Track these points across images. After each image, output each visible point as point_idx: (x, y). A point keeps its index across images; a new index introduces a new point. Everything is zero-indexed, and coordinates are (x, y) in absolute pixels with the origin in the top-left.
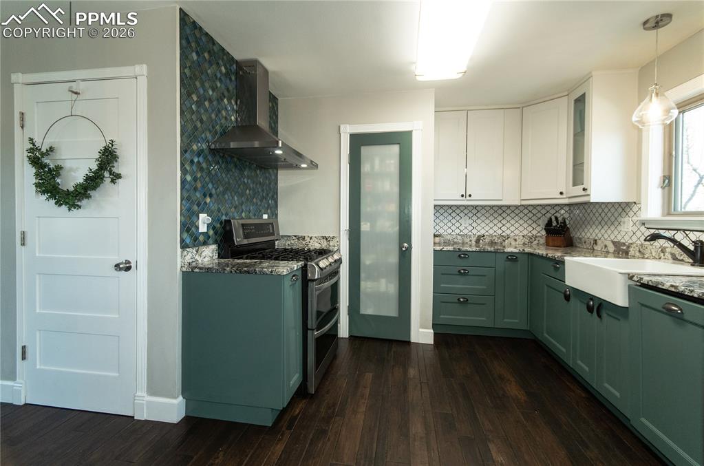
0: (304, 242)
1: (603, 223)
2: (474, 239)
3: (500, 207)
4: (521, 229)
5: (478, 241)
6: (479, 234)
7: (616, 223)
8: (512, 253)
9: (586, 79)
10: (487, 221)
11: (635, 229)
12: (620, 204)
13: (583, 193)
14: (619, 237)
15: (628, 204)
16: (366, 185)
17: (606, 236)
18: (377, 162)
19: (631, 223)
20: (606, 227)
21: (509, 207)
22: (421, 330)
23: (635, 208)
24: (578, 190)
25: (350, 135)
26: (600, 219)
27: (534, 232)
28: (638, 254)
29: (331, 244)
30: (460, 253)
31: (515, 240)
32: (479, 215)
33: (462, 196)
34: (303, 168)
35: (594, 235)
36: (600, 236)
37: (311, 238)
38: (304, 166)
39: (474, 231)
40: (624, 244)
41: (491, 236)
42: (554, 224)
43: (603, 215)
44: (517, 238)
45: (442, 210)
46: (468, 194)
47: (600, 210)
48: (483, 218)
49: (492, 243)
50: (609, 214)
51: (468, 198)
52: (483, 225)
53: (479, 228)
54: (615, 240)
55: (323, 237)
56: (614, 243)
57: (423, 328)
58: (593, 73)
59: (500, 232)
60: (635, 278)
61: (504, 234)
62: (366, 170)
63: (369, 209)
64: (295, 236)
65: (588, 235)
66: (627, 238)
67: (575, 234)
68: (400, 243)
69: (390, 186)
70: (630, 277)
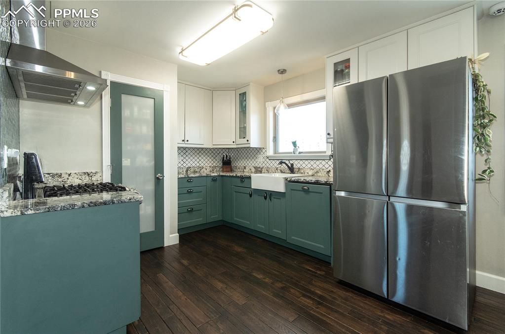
0: (60, 180)
1: (248, 158)
4: (208, 162)
5: (187, 171)
6: (187, 166)
7: (255, 158)
8: (214, 176)
9: (247, 85)
10: (191, 158)
11: (264, 160)
12: (256, 148)
13: (247, 142)
14: (256, 164)
15: (260, 148)
16: (127, 128)
17: (250, 164)
18: (136, 109)
19: (262, 158)
20: (250, 160)
21: (206, 149)
22: (171, 236)
23: (264, 151)
24: (244, 141)
25: (111, 82)
26: (246, 156)
27: (214, 164)
28: (266, 172)
29: (94, 179)
30: (187, 179)
31: (206, 169)
32: (187, 154)
33: (183, 141)
34: (81, 106)
35: (243, 164)
36: (246, 164)
37: (69, 175)
38: (81, 103)
39: (185, 165)
40: (260, 168)
41: (193, 167)
42: (225, 159)
43: (248, 154)
44: (207, 168)
46: (186, 140)
47: (246, 152)
48: (189, 156)
50: (251, 154)
51: (186, 142)
52: (189, 160)
53: (187, 162)
54: (255, 166)
55: (85, 173)
56: (254, 167)
57: (172, 234)
58: (251, 83)
59: (198, 165)
60: (288, 179)
61: (200, 166)
62: (126, 114)
63: (129, 148)
64: (49, 174)
65: (240, 164)
66: (260, 164)
67: (233, 164)
68: (156, 174)
69: (147, 130)
70: (286, 179)
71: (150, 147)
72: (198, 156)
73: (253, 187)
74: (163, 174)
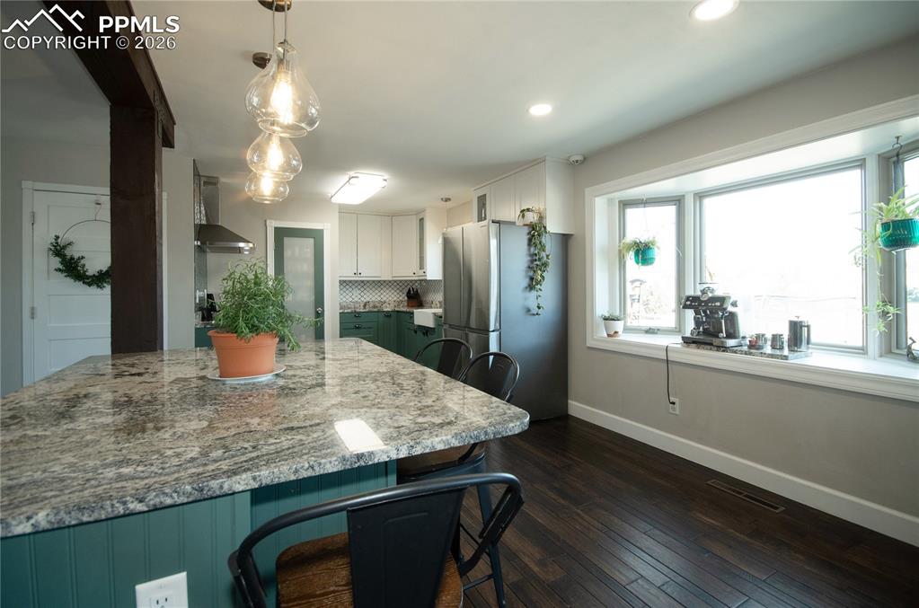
2: (362, 305)
3: (379, 281)
4: (393, 296)
5: (365, 306)
6: (365, 300)
8: (388, 312)
9: (424, 211)
10: (371, 291)
13: (424, 274)
16: (288, 266)
18: (297, 250)
21: (385, 282)
24: (422, 272)
25: (275, 228)
27: (401, 298)
30: (355, 314)
31: (389, 304)
32: (365, 287)
33: (355, 274)
39: (362, 299)
41: (374, 301)
42: (412, 292)
44: (390, 302)
45: (344, 284)
46: (358, 273)
48: (368, 289)
49: (375, 307)
51: (359, 275)
52: (368, 294)
53: (365, 296)
58: (427, 207)
59: (379, 299)
60: (437, 314)
61: (382, 300)
68: (316, 308)
69: (308, 267)
70: (435, 314)
71: (310, 283)
72: (379, 289)
73: (416, 323)
74: (323, 308)
